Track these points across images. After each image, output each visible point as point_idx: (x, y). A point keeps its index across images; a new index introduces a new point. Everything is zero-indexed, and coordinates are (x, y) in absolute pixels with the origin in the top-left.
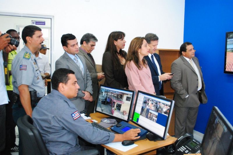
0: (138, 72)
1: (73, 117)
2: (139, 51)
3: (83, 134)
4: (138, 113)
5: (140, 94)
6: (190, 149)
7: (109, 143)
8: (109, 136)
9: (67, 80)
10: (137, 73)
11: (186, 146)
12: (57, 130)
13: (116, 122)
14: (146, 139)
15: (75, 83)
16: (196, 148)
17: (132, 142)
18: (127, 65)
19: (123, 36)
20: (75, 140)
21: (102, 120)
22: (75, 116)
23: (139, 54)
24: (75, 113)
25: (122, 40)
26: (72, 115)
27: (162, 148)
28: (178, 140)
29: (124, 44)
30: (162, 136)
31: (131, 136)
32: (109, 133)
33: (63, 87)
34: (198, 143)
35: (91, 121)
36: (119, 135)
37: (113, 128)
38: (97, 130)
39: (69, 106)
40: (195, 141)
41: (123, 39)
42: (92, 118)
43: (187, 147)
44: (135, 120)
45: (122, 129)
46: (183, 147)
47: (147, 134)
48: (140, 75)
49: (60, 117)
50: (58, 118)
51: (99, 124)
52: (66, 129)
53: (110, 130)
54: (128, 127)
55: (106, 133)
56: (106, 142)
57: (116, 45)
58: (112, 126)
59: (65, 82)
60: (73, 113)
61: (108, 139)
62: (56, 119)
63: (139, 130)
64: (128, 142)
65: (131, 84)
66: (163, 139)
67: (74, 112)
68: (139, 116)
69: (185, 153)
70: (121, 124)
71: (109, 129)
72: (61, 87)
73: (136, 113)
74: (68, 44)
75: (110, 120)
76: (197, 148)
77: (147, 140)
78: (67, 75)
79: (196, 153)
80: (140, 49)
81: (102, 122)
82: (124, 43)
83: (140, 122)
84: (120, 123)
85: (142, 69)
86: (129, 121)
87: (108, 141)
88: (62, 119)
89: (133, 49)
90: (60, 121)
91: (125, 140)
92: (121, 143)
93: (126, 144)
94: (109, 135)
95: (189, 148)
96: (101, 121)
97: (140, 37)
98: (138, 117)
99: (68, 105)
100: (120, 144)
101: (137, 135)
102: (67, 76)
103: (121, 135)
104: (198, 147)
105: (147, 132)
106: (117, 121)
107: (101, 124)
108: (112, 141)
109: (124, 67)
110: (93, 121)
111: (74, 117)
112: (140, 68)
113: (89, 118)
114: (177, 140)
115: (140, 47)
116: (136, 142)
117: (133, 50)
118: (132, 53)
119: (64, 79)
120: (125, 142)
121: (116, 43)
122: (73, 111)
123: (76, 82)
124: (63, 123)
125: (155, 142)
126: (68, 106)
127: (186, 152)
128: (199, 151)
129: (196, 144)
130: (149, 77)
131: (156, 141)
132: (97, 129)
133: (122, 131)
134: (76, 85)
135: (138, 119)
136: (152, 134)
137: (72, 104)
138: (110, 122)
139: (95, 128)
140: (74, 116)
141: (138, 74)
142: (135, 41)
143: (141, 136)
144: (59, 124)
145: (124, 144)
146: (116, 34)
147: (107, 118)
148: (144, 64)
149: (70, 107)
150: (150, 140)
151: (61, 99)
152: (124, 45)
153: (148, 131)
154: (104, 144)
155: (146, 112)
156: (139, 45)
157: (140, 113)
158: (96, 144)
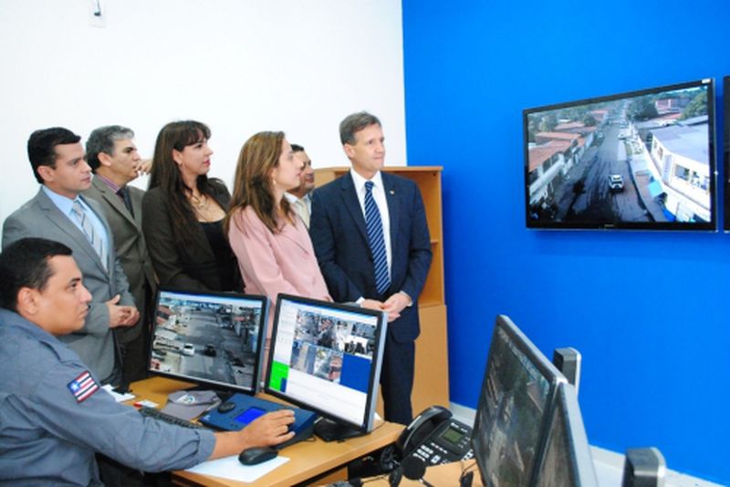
0: (268, 240)
1: (73, 392)
2: (274, 175)
3: (110, 445)
4: (284, 362)
5: (286, 305)
6: (445, 452)
7: (197, 464)
8: (198, 442)
9: (44, 278)
10: (267, 244)
11: (433, 444)
12: (23, 442)
13: (217, 399)
14: (312, 439)
15: (74, 285)
16: (462, 444)
17: (270, 452)
18: (234, 218)
19: (201, 133)
20: (86, 468)
21: (171, 399)
22: (81, 388)
23: (274, 182)
24: (79, 381)
25: (200, 146)
26: (69, 386)
27: (365, 459)
28: (409, 428)
29: (205, 160)
30: (359, 420)
31: (267, 435)
32: (197, 433)
33: (33, 300)
34: (466, 431)
35: (136, 405)
36: (230, 433)
37: (207, 418)
38: (155, 427)
39: (58, 358)
40: (457, 427)
41: (204, 145)
42: (138, 397)
43: (437, 447)
44: (275, 385)
45: (236, 418)
46: (423, 447)
47: (316, 422)
48: (278, 248)
49: (30, 398)
50: (24, 400)
51: (163, 411)
52: (52, 436)
53: (200, 424)
54: (255, 407)
55: (187, 435)
56: (187, 462)
57: (179, 162)
58: (205, 413)
59: (37, 282)
60: (74, 381)
61: (194, 450)
62: (17, 406)
63: (288, 415)
64: (259, 452)
65: (250, 280)
66: (363, 431)
67: (75, 377)
68: (287, 369)
69: (432, 464)
70: (232, 403)
71: (194, 422)
72: (27, 301)
73: (277, 363)
74: (58, 156)
75: (196, 396)
76: (464, 446)
77: (315, 440)
78: (43, 261)
79: (463, 460)
80: (275, 170)
81: (170, 404)
82: (208, 155)
83: (291, 391)
84: (230, 400)
85: (281, 231)
86: (257, 391)
87: (196, 457)
88: (37, 403)
89: (253, 171)
90: (32, 411)
91: (247, 447)
92: (237, 458)
93: (251, 459)
94: (195, 437)
95: (441, 449)
96: (169, 401)
97: (271, 133)
98: (283, 376)
99: (52, 355)
100: (234, 461)
101: (286, 428)
102: (45, 265)
103: (235, 433)
104: (466, 440)
105: (314, 418)
106: (219, 395)
107: (168, 410)
108: (207, 457)
109: (224, 227)
110: (140, 406)
111: (77, 394)
112: (275, 229)
113: (128, 396)
114: (406, 429)
115: (276, 163)
116: (283, 450)
117: (254, 174)
118: (252, 183)
119: (34, 274)
120: (248, 453)
121: (178, 157)
122: (73, 372)
123: (78, 279)
124: (41, 416)
125: (342, 444)
126: (54, 360)
127: (433, 461)
128: (469, 453)
129: (462, 433)
130: (306, 252)
131: (343, 441)
132: (157, 424)
133: (237, 423)
134: (77, 293)
135: (284, 383)
136: (332, 422)
137: (67, 352)
138: (197, 402)
139: (149, 421)
140: (77, 390)
141: (271, 245)
142: (256, 143)
143: (296, 431)
144: (29, 421)
145: (245, 460)
146: (178, 129)
147: (188, 390)
148: (286, 213)
149: (62, 362)
150: (325, 440)
151: (28, 338)
152: (208, 163)
153: (318, 412)
154: (182, 469)
155: (308, 358)
156: (271, 157)
157: (288, 364)
158: (157, 471)
